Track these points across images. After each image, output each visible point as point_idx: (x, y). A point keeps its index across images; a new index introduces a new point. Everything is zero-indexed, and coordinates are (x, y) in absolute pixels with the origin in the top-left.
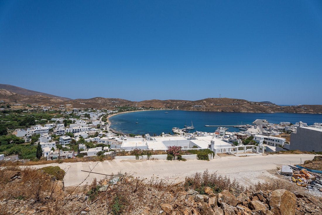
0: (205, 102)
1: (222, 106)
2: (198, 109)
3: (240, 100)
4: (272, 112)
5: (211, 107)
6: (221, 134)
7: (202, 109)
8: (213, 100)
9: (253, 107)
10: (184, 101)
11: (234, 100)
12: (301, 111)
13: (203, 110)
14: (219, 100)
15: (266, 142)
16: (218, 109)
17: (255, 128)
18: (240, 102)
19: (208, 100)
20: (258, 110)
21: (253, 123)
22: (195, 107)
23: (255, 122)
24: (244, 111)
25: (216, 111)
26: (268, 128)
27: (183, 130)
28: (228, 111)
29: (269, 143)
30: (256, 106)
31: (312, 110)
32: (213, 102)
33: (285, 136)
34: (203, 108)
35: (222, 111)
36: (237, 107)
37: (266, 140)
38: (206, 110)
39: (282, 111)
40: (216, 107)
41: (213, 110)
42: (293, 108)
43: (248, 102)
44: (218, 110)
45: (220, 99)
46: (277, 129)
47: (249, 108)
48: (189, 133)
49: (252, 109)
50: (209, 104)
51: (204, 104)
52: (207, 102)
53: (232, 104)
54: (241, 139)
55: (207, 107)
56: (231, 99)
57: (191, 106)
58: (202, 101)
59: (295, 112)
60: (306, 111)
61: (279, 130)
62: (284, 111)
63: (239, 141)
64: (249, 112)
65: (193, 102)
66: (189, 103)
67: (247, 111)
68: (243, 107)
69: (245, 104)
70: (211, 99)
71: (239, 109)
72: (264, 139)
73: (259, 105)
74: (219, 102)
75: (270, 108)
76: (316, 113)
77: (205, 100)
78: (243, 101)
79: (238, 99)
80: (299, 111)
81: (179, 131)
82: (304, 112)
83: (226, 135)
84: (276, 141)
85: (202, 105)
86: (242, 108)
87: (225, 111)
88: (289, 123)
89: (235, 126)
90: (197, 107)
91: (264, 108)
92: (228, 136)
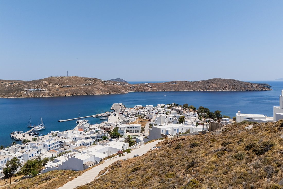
0: (47, 82)
1: (71, 88)
2: (35, 95)
3: (93, 79)
4: (126, 93)
5: (57, 90)
6: (85, 129)
7: (42, 94)
8: (58, 79)
9: (108, 87)
10: (6, 81)
11: (86, 79)
12: (147, 90)
13: (45, 95)
14: (67, 80)
15: (128, 130)
16: (66, 92)
17: (114, 115)
18: (93, 81)
19: (51, 80)
20: (112, 90)
21: (111, 109)
22: (31, 91)
23: (113, 108)
24: (98, 93)
25: (64, 95)
26: (125, 114)
27: (29, 134)
28: (79, 95)
29: (130, 131)
30: (110, 87)
31: (155, 88)
32: (58, 82)
33: (141, 122)
34: (44, 92)
35: (72, 95)
36: (90, 88)
37: (128, 129)
38: (49, 95)
39: (134, 90)
40: (64, 90)
41: (60, 95)
42: (142, 87)
43: (102, 82)
44: (67, 94)
45: (68, 78)
46: (133, 114)
47: (104, 89)
48: (42, 135)
49: (106, 89)
50: (53, 86)
51: (46, 86)
52: (49, 82)
53: (84, 85)
54: (108, 132)
55: (50, 90)
56: (82, 78)
57: (22, 90)
58: (41, 81)
59: (143, 91)
60: (151, 89)
61: (135, 114)
62: (135, 90)
63: (106, 134)
64: (104, 94)
65: (25, 83)
66: (18, 85)
67: (102, 92)
68: (97, 88)
69: (99, 84)
70: (55, 78)
71: (92, 91)
72: (126, 128)
73: (114, 84)
74: (67, 82)
75: (123, 87)
76: (158, 91)
77: (46, 79)
78: (96, 80)
79: (91, 78)
80: (146, 90)
81: (24, 136)
82: (150, 90)
83: (90, 129)
84: (135, 128)
85: (42, 87)
86: (96, 90)
87: (76, 95)
88: (141, 106)
89: (94, 116)
90: (34, 91)
91: (118, 88)
92: (94, 131)
